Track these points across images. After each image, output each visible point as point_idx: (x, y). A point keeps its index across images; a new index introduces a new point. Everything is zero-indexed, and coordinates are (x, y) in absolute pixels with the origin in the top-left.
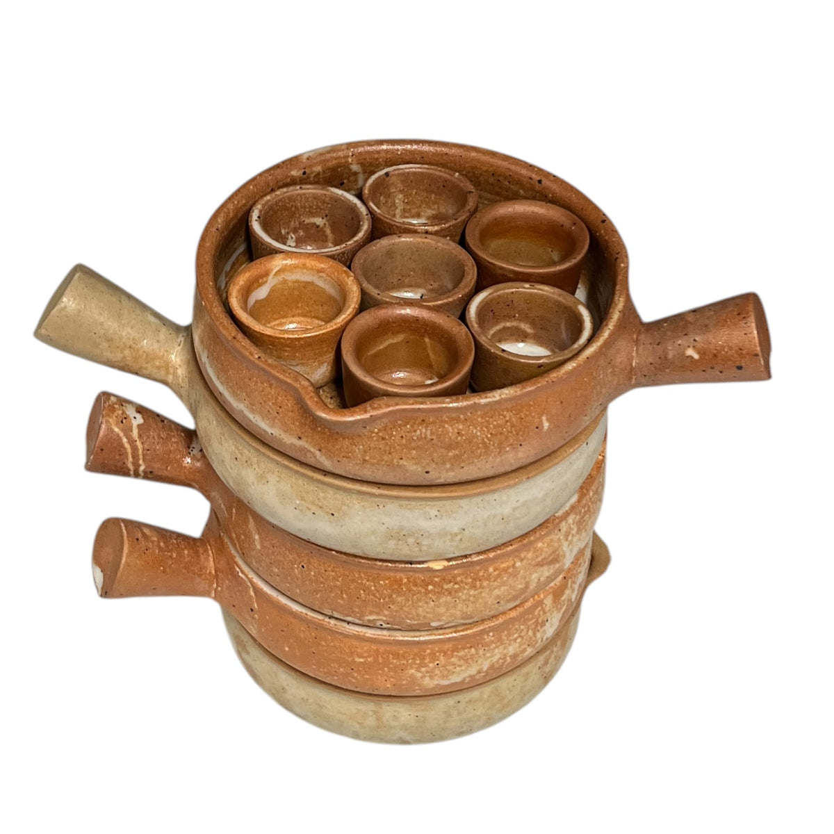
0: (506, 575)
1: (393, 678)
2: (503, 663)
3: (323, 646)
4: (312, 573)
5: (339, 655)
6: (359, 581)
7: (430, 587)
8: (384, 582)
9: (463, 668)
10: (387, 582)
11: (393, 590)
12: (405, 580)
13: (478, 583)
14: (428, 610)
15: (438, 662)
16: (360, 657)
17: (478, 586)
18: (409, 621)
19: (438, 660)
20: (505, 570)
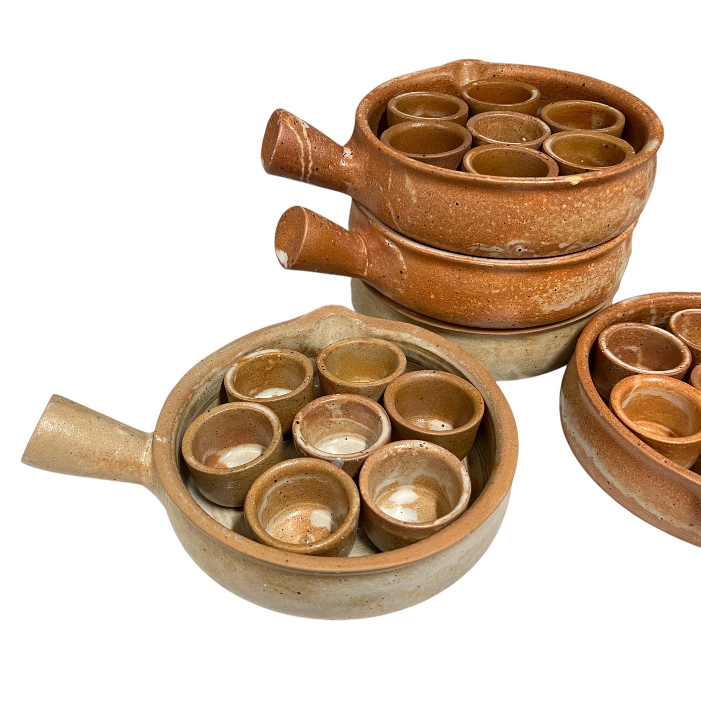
0: (617, 199)
1: (521, 305)
2: (596, 293)
3: (465, 284)
4: (466, 208)
5: (478, 290)
6: (507, 206)
7: (564, 206)
8: (528, 203)
9: (572, 294)
10: (531, 203)
11: (534, 211)
12: (545, 200)
13: (598, 203)
14: (560, 229)
15: (556, 288)
16: (496, 288)
17: (598, 205)
18: (543, 243)
19: (556, 286)
20: (616, 193)
